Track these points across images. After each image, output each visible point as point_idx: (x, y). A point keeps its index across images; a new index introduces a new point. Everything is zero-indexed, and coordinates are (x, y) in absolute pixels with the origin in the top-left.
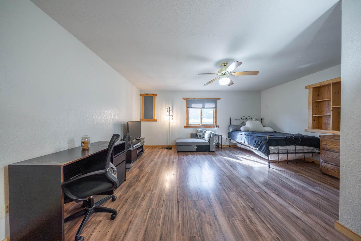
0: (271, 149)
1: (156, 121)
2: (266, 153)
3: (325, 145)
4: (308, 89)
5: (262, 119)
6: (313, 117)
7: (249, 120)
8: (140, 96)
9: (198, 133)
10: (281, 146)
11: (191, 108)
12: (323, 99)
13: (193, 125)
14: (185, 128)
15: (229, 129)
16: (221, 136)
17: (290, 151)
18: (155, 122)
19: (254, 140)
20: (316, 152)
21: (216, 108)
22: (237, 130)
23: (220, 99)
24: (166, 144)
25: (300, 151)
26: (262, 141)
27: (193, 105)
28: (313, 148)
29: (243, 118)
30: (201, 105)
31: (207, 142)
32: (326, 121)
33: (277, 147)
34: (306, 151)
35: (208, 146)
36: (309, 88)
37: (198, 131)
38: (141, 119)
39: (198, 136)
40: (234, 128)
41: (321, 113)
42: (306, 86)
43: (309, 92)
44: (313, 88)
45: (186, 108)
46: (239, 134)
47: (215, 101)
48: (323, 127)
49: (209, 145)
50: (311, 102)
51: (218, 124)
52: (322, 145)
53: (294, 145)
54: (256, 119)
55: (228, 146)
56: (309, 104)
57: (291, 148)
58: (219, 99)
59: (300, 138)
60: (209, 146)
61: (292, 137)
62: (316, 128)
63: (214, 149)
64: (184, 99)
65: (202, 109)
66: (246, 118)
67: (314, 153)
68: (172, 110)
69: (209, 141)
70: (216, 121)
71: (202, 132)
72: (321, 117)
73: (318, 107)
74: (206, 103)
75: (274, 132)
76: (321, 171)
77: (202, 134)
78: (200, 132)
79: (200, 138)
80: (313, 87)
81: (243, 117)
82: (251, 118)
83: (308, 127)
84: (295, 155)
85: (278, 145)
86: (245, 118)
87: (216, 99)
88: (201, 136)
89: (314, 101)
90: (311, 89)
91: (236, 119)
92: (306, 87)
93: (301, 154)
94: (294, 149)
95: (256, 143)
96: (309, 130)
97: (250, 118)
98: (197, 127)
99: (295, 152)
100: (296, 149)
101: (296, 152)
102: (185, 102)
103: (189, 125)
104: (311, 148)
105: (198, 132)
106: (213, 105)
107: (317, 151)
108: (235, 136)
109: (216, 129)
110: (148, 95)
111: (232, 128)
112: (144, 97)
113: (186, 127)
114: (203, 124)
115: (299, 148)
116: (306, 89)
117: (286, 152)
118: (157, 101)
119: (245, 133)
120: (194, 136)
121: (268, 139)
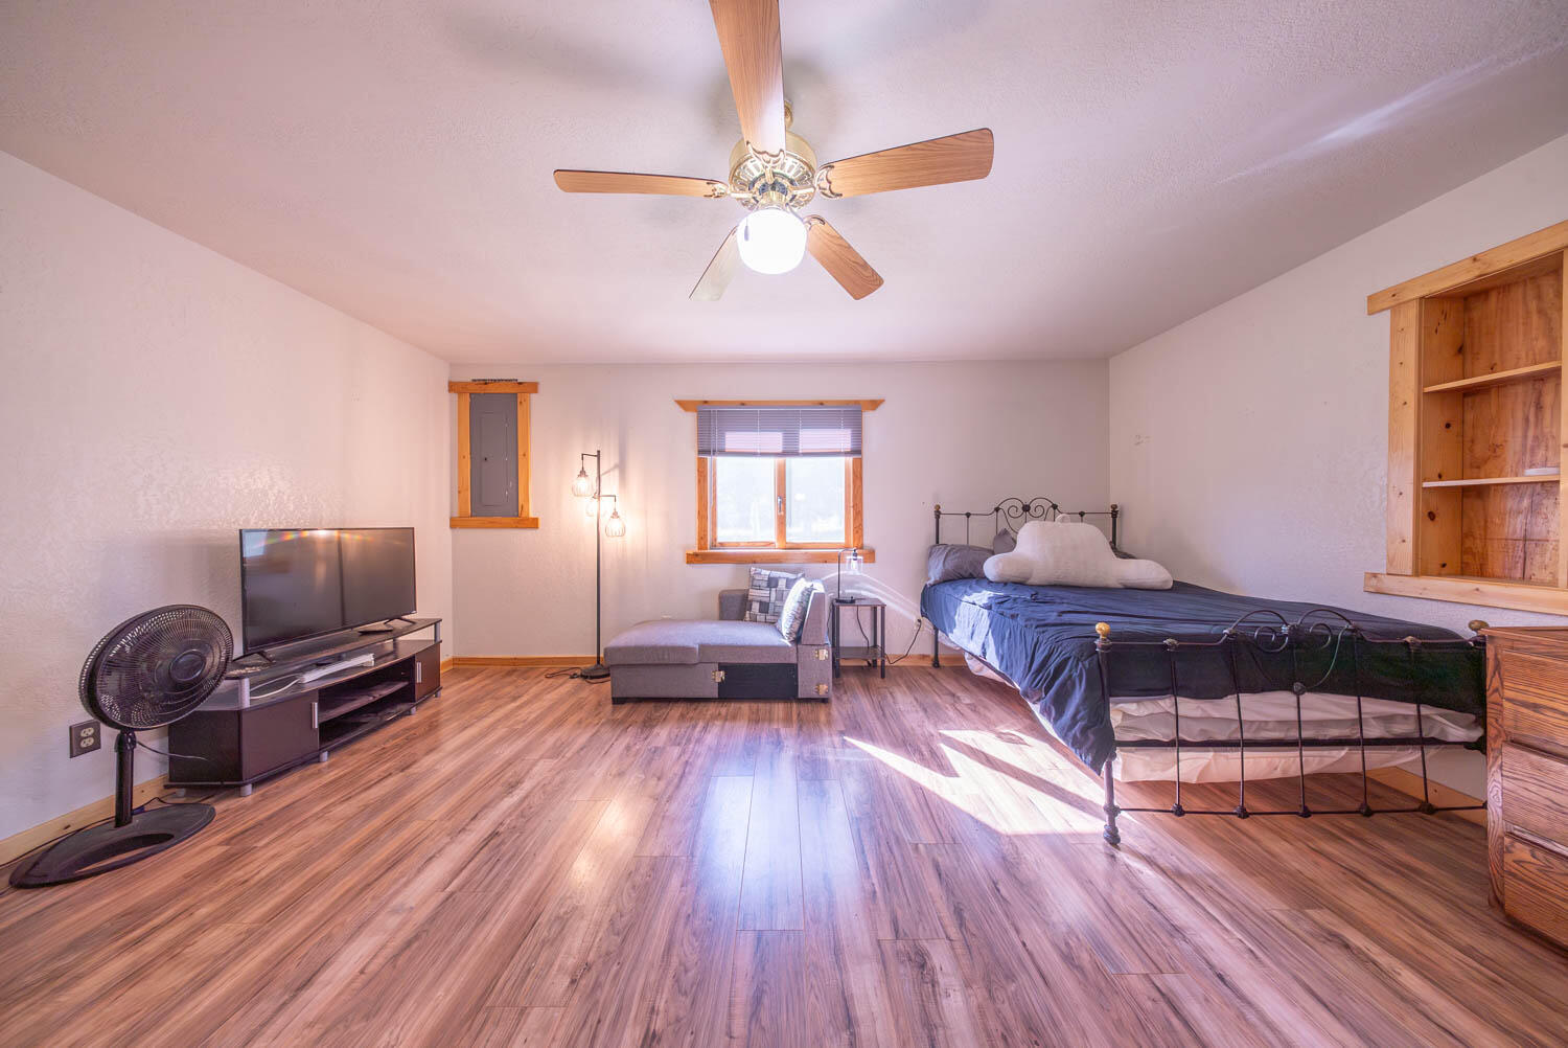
0: (1125, 715)
1: (533, 524)
2: (1089, 743)
3: (1535, 707)
4: (1388, 313)
5: (1115, 514)
6: (1421, 494)
7: (1044, 516)
8: (450, 391)
9: (753, 593)
10: (1197, 695)
11: (723, 452)
12: (1492, 369)
13: (737, 545)
14: (688, 562)
15: (926, 570)
16: (883, 607)
17: (1259, 729)
18: (528, 533)
19: (1029, 648)
20: (1451, 739)
21: (856, 451)
22: (966, 574)
23: (882, 401)
24: (583, 650)
25: (1334, 733)
26: (1066, 661)
27: (733, 440)
28: (1425, 710)
29: (1005, 507)
30: (774, 440)
31: (787, 642)
32: (1521, 518)
33: (1165, 704)
34: (1373, 731)
35: (790, 671)
36: (1393, 309)
37: (755, 583)
38: (456, 515)
39: (756, 607)
40: (950, 565)
41: (1477, 467)
42: (1370, 298)
43: (1396, 332)
44: (1422, 298)
45: (693, 455)
46: (966, 598)
47: (852, 414)
48: (1496, 562)
49: (794, 661)
50: (1410, 394)
51: (867, 541)
52: (1507, 705)
53: (1288, 688)
54: (1082, 514)
55: (928, 664)
56: (1393, 411)
57: (1269, 708)
58: (875, 404)
59: (1335, 638)
60: (793, 668)
61: (1273, 631)
62: (1444, 565)
63: (824, 688)
64: (684, 405)
65: (781, 459)
66: (1026, 508)
67: (1434, 742)
68: (622, 467)
69: (797, 640)
70: (861, 525)
71: (776, 586)
72: (1480, 492)
73: (1455, 428)
74: (806, 426)
75: (1179, 587)
76: (1498, 903)
77: (773, 599)
78: (765, 584)
79: (761, 617)
80: (1425, 291)
81: (1010, 503)
82: (1055, 507)
83: (1391, 561)
84: (1298, 753)
85: (1174, 687)
86: (1020, 506)
87: (857, 402)
88: (771, 607)
89: (1427, 390)
90: (1412, 314)
91: (968, 515)
92: (1374, 304)
93: (1343, 752)
94: (1292, 715)
95: (1035, 667)
96: (1391, 583)
97: (1047, 505)
98: (752, 560)
99: (1293, 734)
100: (1306, 715)
101: (1307, 734)
102: (689, 420)
103: (714, 546)
104: (1409, 709)
105: (753, 587)
106: (842, 438)
107: (1457, 733)
108: (947, 609)
109: (853, 568)
110: (491, 389)
111: (941, 565)
112: (467, 398)
113: (694, 558)
114: (788, 540)
115: (1327, 709)
116: (1371, 313)
117: (1234, 732)
118: (540, 420)
119: (992, 594)
120: (735, 607)
121: (1103, 648)
